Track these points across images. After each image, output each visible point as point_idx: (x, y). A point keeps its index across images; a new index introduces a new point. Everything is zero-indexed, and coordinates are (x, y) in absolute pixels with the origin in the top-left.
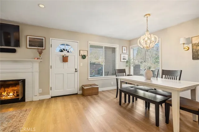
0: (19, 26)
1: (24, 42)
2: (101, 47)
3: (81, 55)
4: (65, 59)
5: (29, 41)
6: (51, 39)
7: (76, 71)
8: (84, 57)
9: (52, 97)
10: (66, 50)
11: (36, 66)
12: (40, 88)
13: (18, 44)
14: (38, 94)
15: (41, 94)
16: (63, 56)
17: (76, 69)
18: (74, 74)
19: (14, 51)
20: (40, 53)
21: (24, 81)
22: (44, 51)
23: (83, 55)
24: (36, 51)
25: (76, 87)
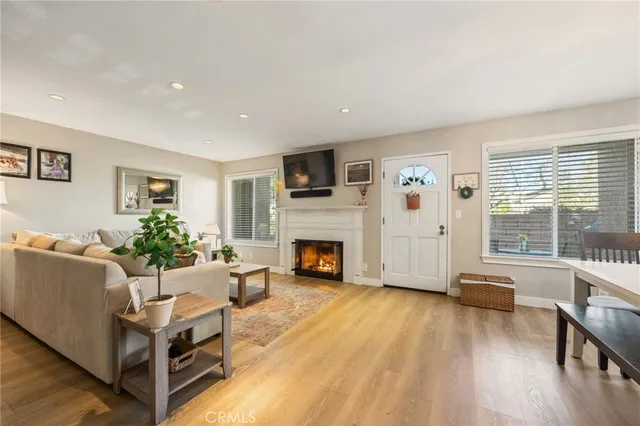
0: (333, 150)
1: (342, 174)
2: (546, 152)
3: (456, 187)
4: (412, 203)
5: (349, 172)
6: (383, 159)
7: (442, 233)
8: (466, 193)
9: (385, 286)
10: (417, 180)
11: (357, 219)
12: (364, 261)
13: (332, 181)
14: (360, 273)
15: (366, 274)
16: (407, 196)
17: (442, 227)
18: (435, 240)
19: (328, 193)
20: (364, 193)
21: (340, 245)
22: (369, 189)
23: (462, 187)
24: (356, 189)
25: (443, 274)
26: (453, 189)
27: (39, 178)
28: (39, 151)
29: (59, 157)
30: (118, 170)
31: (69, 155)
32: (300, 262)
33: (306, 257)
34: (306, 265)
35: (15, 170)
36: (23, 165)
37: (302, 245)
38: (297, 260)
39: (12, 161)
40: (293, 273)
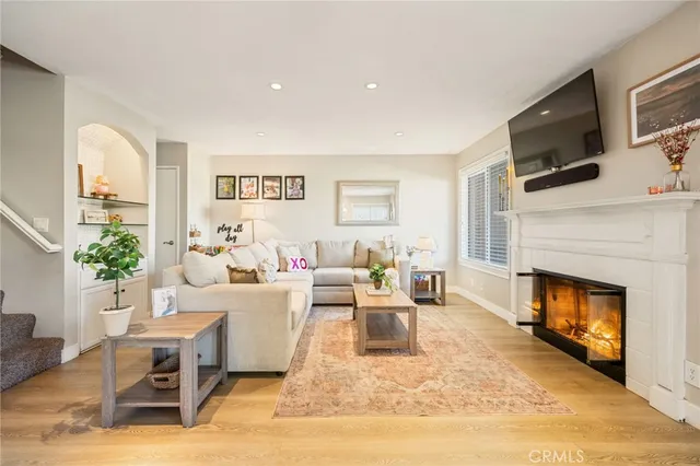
0: (592, 70)
5: (640, 111)
13: (599, 144)
19: (592, 173)
27: (286, 199)
28: (286, 178)
29: (298, 180)
30: (338, 184)
31: (303, 177)
32: (543, 313)
33: (562, 308)
34: (559, 323)
35: (274, 195)
36: (278, 190)
37: (546, 283)
38: (538, 306)
39: (272, 188)
40: (529, 330)
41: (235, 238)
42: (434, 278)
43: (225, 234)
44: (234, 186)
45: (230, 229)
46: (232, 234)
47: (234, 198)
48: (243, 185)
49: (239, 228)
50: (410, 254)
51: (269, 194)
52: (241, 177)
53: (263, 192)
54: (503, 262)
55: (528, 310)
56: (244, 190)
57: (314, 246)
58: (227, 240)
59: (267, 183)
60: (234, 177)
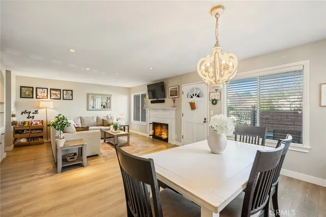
1: (168, 93)
4: (193, 106)
5: (170, 92)
6: (182, 85)
7: (205, 122)
8: (214, 102)
10: (196, 95)
11: (173, 113)
12: (176, 134)
13: (165, 96)
14: (174, 139)
15: (176, 140)
16: (190, 103)
17: (205, 119)
18: (202, 125)
19: (163, 101)
20: (174, 101)
21: (167, 125)
22: (177, 100)
23: (213, 99)
24: (171, 99)
26: (210, 100)
27: (63, 99)
28: (63, 90)
29: (69, 92)
30: (88, 95)
31: (72, 91)
32: (154, 132)
33: (158, 130)
34: (157, 134)
35: (57, 97)
36: (59, 95)
37: (155, 125)
38: (153, 131)
39: (56, 94)
40: (151, 137)
41: (33, 117)
42: (124, 127)
43: (27, 115)
44: (33, 92)
45: (30, 113)
46: (31, 115)
47: (33, 98)
48: (38, 92)
49: (36, 112)
50: (117, 120)
51: (53, 97)
52: (36, 88)
53: (51, 96)
54: (145, 121)
55: (151, 132)
56: (39, 94)
57: (79, 119)
58: (28, 118)
59: (52, 92)
60: (33, 88)
